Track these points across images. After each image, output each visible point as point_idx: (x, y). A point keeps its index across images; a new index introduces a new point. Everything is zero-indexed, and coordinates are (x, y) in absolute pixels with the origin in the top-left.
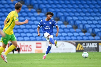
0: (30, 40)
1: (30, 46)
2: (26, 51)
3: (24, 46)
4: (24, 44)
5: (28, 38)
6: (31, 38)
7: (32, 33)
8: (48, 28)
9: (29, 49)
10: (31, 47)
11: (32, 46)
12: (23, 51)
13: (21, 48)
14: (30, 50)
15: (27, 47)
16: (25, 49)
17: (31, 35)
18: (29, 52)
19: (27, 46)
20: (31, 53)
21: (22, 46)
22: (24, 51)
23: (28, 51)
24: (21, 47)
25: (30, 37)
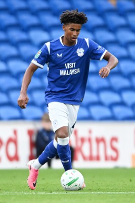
0: (113, 118)
1: (114, 139)
2: (98, 158)
3: (90, 140)
4: (90, 132)
5: (106, 112)
6: (118, 110)
7: (120, 91)
8: (72, 72)
9: (110, 153)
10: (115, 144)
11: (120, 140)
12: (84, 158)
13: (80, 149)
14: (114, 154)
15: (101, 145)
16: (95, 154)
17: (115, 98)
18: (110, 165)
19: (103, 140)
20: (117, 168)
21: (83, 140)
22: (91, 158)
23: (106, 158)
24: (79, 143)
25: (111, 106)
